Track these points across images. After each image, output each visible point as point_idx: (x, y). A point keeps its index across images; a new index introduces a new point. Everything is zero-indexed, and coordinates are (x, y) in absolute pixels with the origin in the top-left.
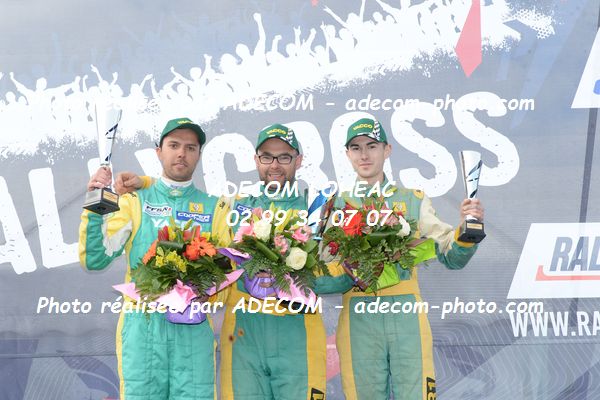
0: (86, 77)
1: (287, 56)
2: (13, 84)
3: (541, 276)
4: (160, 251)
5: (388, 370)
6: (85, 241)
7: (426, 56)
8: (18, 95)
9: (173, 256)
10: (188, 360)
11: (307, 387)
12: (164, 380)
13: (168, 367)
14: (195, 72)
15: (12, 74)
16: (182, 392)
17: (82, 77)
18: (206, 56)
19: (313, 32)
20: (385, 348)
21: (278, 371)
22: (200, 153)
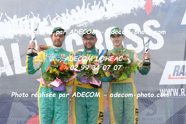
0: (29, 15)
1: (91, 9)
2: (6, 17)
3: (170, 78)
4: (51, 68)
5: (124, 106)
6: (27, 65)
7: (135, 9)
8: (8, 20)
9: (55, 70)
10: (60, 103)
11: (98, 111)
12: (52, 109)
13: (54, 105)
14: (63, 14)
15: (6, 13)
16: (58, 112)
17: (28, 15)
18: (66, 9)
19: (100, 2)
20: (123, 99)
21: (89, 106)
22: (64, 38)
